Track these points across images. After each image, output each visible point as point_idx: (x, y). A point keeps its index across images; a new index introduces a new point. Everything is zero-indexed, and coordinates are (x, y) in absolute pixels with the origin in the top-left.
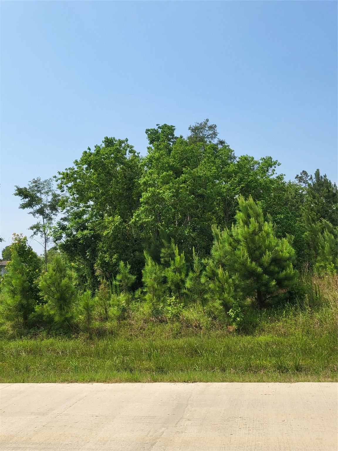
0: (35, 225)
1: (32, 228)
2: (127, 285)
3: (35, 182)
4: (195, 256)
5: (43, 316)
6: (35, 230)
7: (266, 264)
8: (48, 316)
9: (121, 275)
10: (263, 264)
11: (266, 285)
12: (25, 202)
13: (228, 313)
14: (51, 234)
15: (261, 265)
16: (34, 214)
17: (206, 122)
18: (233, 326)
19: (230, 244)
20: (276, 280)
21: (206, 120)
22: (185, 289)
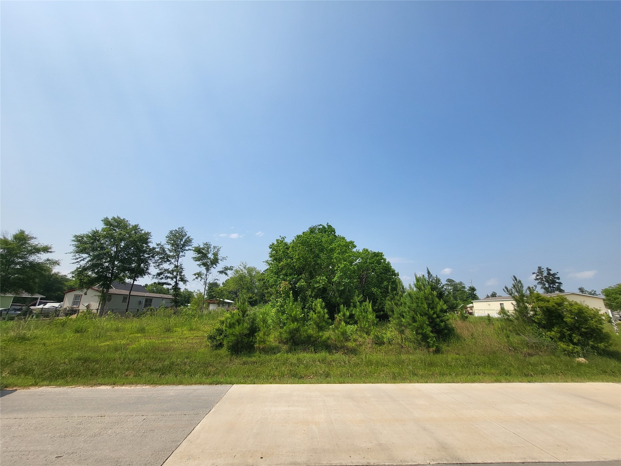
0: (198, 273)
3: (207, 244)
6: (197, 276)
16: (200, 265)
18: (433, 348)
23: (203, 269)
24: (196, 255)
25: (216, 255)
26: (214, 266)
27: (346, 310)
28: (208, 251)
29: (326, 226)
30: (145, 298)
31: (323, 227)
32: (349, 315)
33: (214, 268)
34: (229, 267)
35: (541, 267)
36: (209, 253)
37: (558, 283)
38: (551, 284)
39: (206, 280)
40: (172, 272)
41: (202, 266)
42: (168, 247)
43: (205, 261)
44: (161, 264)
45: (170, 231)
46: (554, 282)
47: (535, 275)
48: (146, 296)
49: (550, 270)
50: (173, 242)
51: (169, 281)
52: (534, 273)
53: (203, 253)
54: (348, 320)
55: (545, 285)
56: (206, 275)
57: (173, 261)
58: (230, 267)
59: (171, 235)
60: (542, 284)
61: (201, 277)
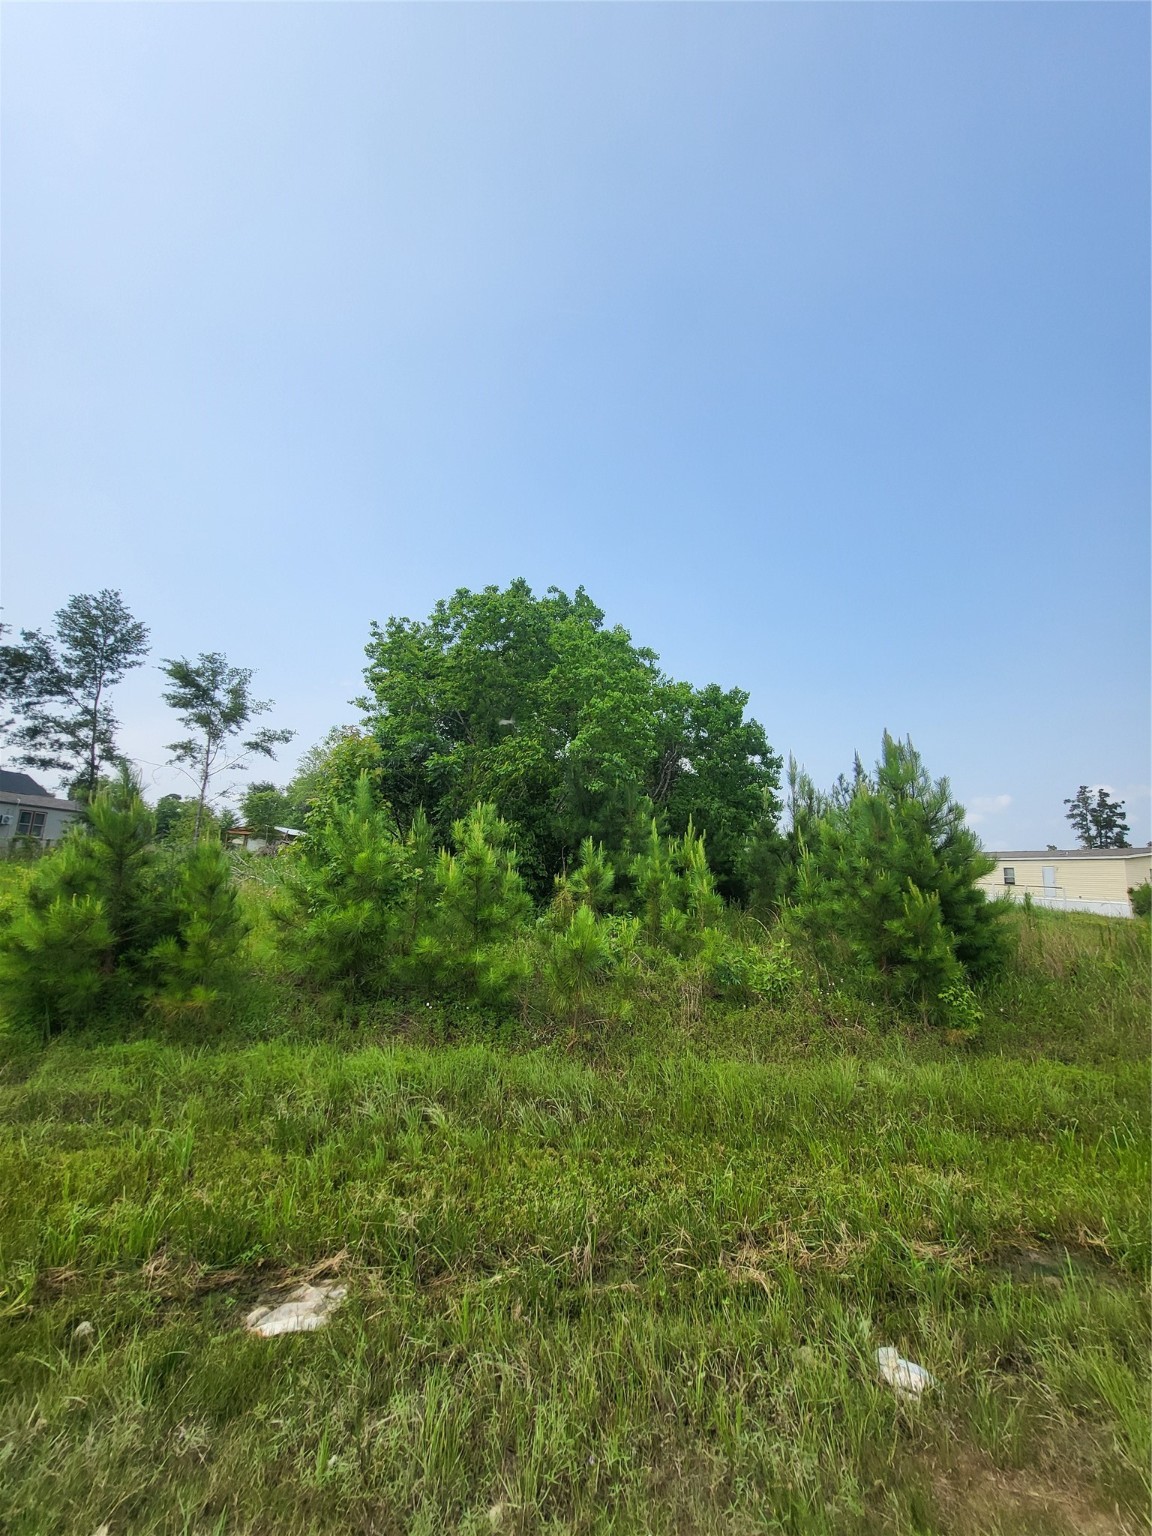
0: (183, 743)
1: (174, 747)
3: (212, 661)
6: (180, 752)
12: (178, 695)
16: (187, 722)
23: (200, 735)
24: (175, 688)
25: (237, 693)
26: (234, 727)
27: (606, 861)
28: (213, 682)
29: (572, 597)
30: (18, 808)
31: (563, 597)
32: (615, 879)
33: (232, 732)
34: (279, 732)
35: (1085, 787)
36: (216, 687)
37: (1119, 826)
38: (1103, 828)
39: (208, 765)
40: (70, 728)
41: (194, 725)
42: (60, 649)
43: (204, 710)
44: (38, 703)
45: (72, 598)
46: (1110, 824)
47: (1070, 805)
48: (20, 805)
49: (1107, 795)
50: (79, 634)
51: (66, 756)
52: (1067, 801)
53: (198, 686)
54: (611, 897)
55: (1089, 829)
56: (208, 752)
57: (78, 693)
58: (283, 732)
59: (76, 613)
60: (1082, 828)
61: (194, 757)
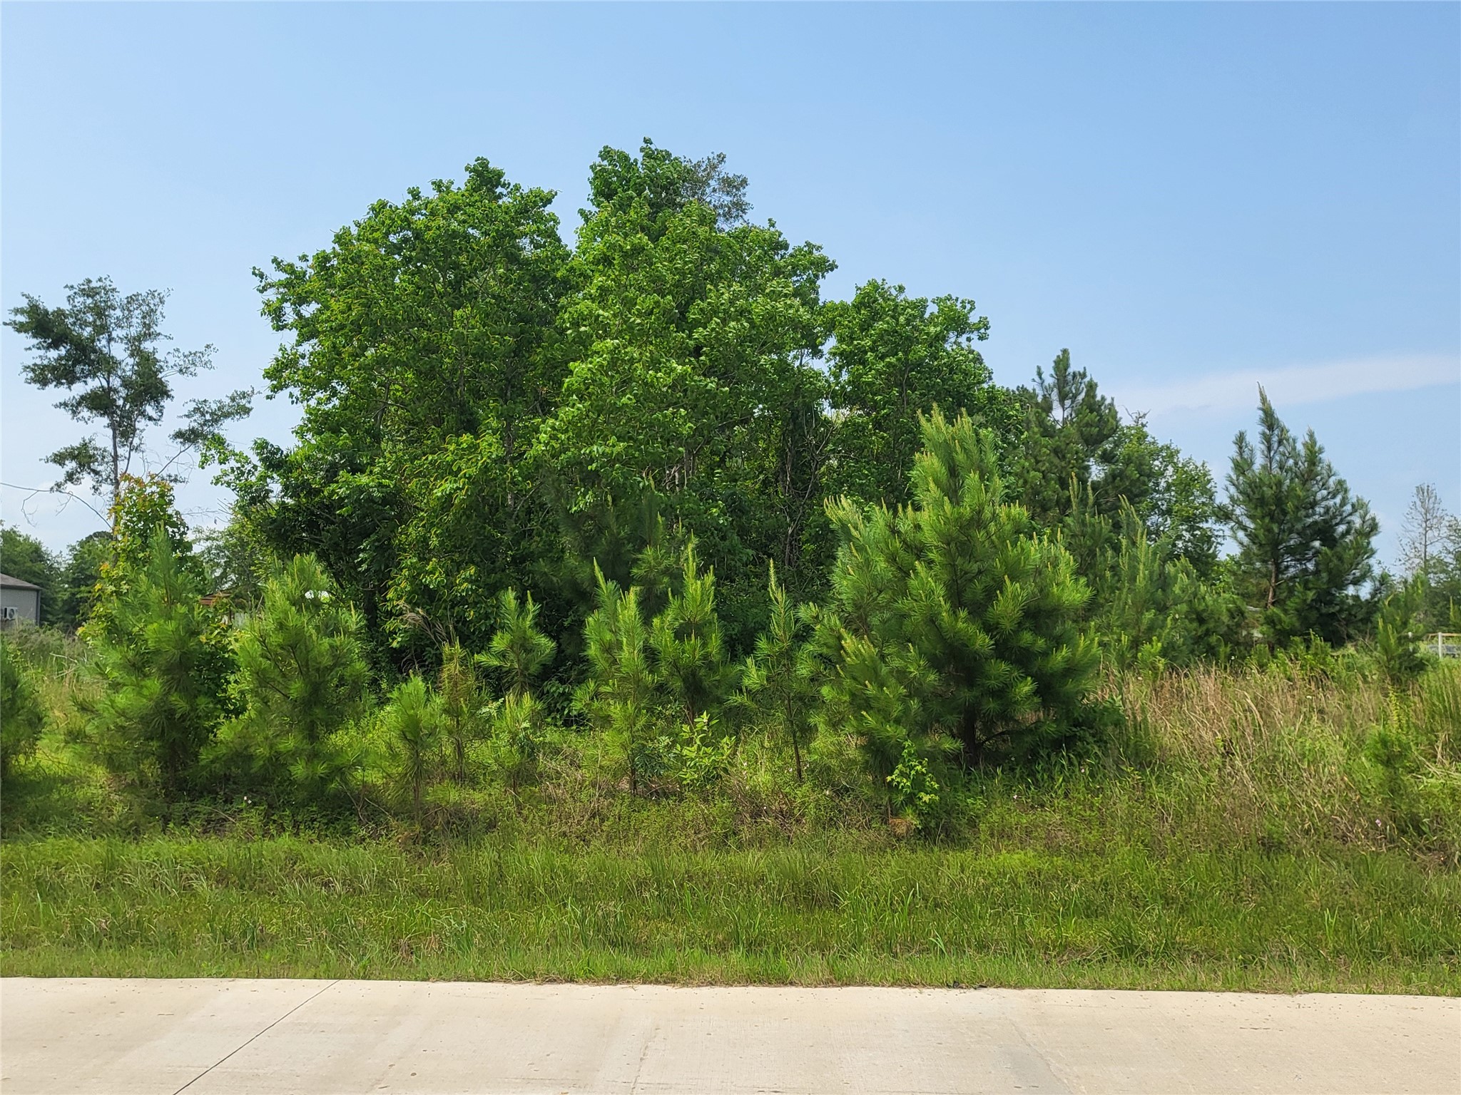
0: (73, 448)
1: (59, 459)
2: (527, 669)
3: (89, 292)
4: (777, 587)
5: (251, 758)
6: (71, 465)
7: (1007, 625)
8: (270, 759)
9: (508, 636)
10: (998, 623)
11: (1002, 693)
12: (46, 362)
13: (889, 778)
14: (226, 479)
15: (989, 628)
16: (74, 407)
17: (716, 161)
18: (909, 818)
19: (892, 559)
20: (1036, 678)
21: (719, 156)
22: (741, 691)
23: (98, 430)
25: (143, 343)
26: (150, 410)
28: (101, 328)
33: (149, 419)
36: (108, 338)
41: (85, 412)
43: (96, 383)
53: (76, 339)
56: (116, 459)
61: (96, 473)
